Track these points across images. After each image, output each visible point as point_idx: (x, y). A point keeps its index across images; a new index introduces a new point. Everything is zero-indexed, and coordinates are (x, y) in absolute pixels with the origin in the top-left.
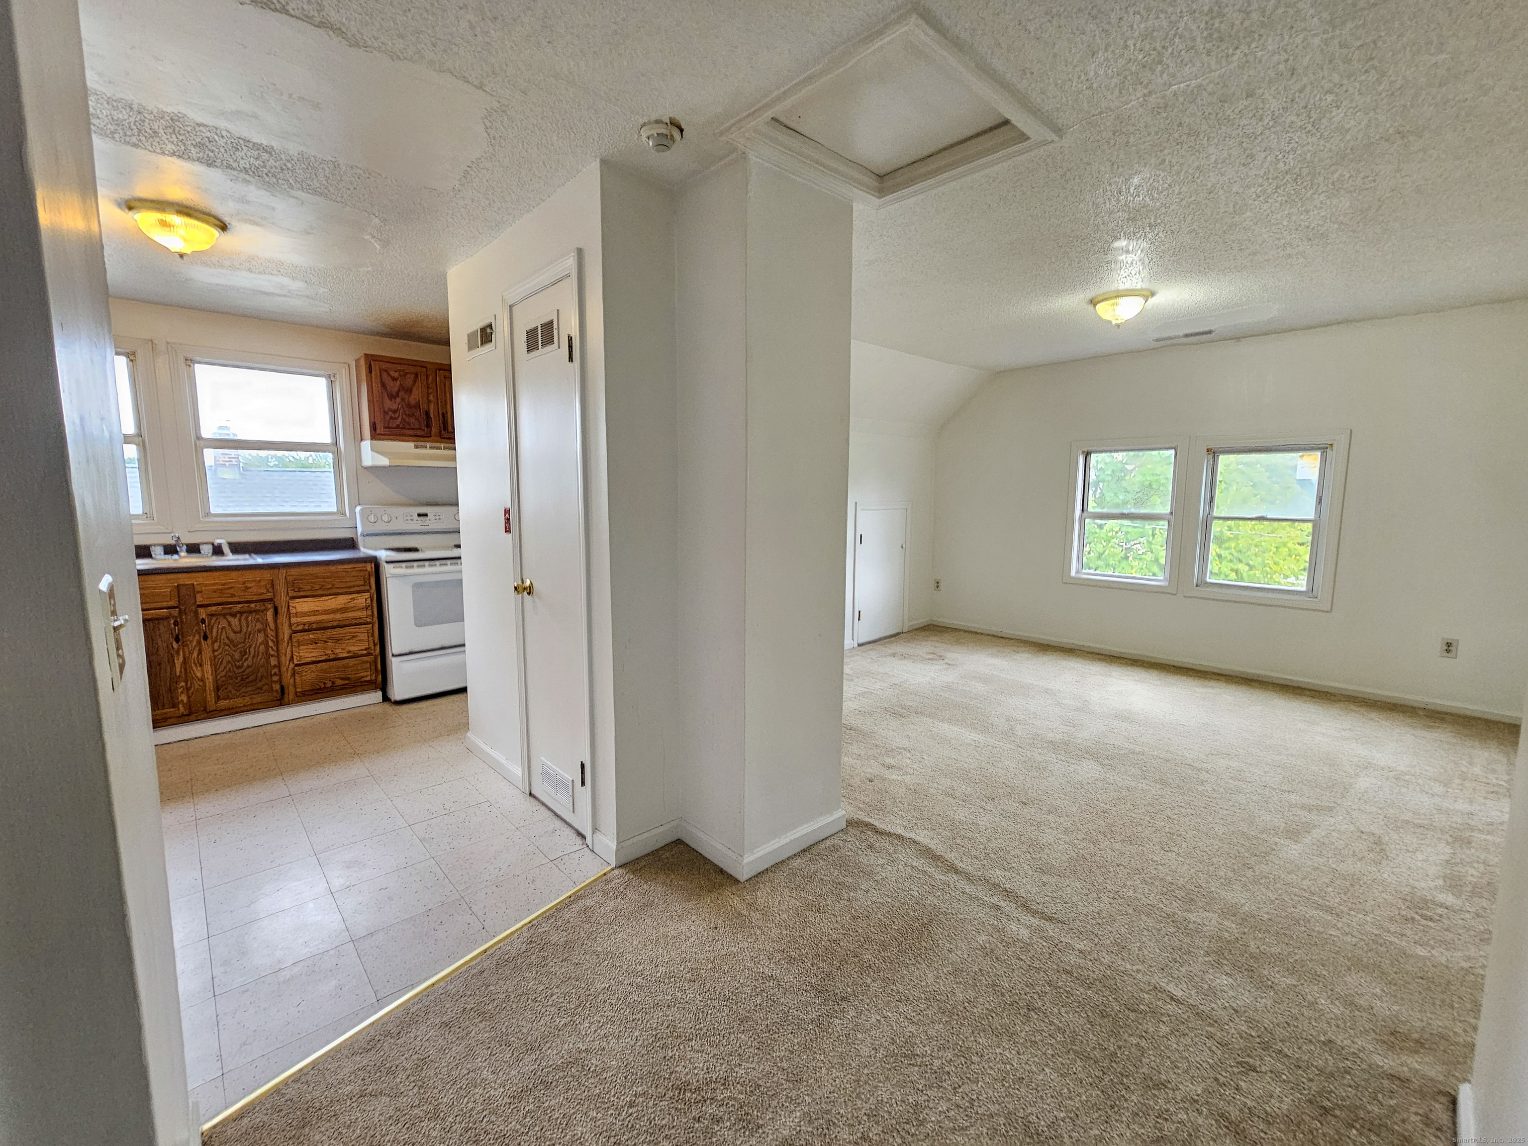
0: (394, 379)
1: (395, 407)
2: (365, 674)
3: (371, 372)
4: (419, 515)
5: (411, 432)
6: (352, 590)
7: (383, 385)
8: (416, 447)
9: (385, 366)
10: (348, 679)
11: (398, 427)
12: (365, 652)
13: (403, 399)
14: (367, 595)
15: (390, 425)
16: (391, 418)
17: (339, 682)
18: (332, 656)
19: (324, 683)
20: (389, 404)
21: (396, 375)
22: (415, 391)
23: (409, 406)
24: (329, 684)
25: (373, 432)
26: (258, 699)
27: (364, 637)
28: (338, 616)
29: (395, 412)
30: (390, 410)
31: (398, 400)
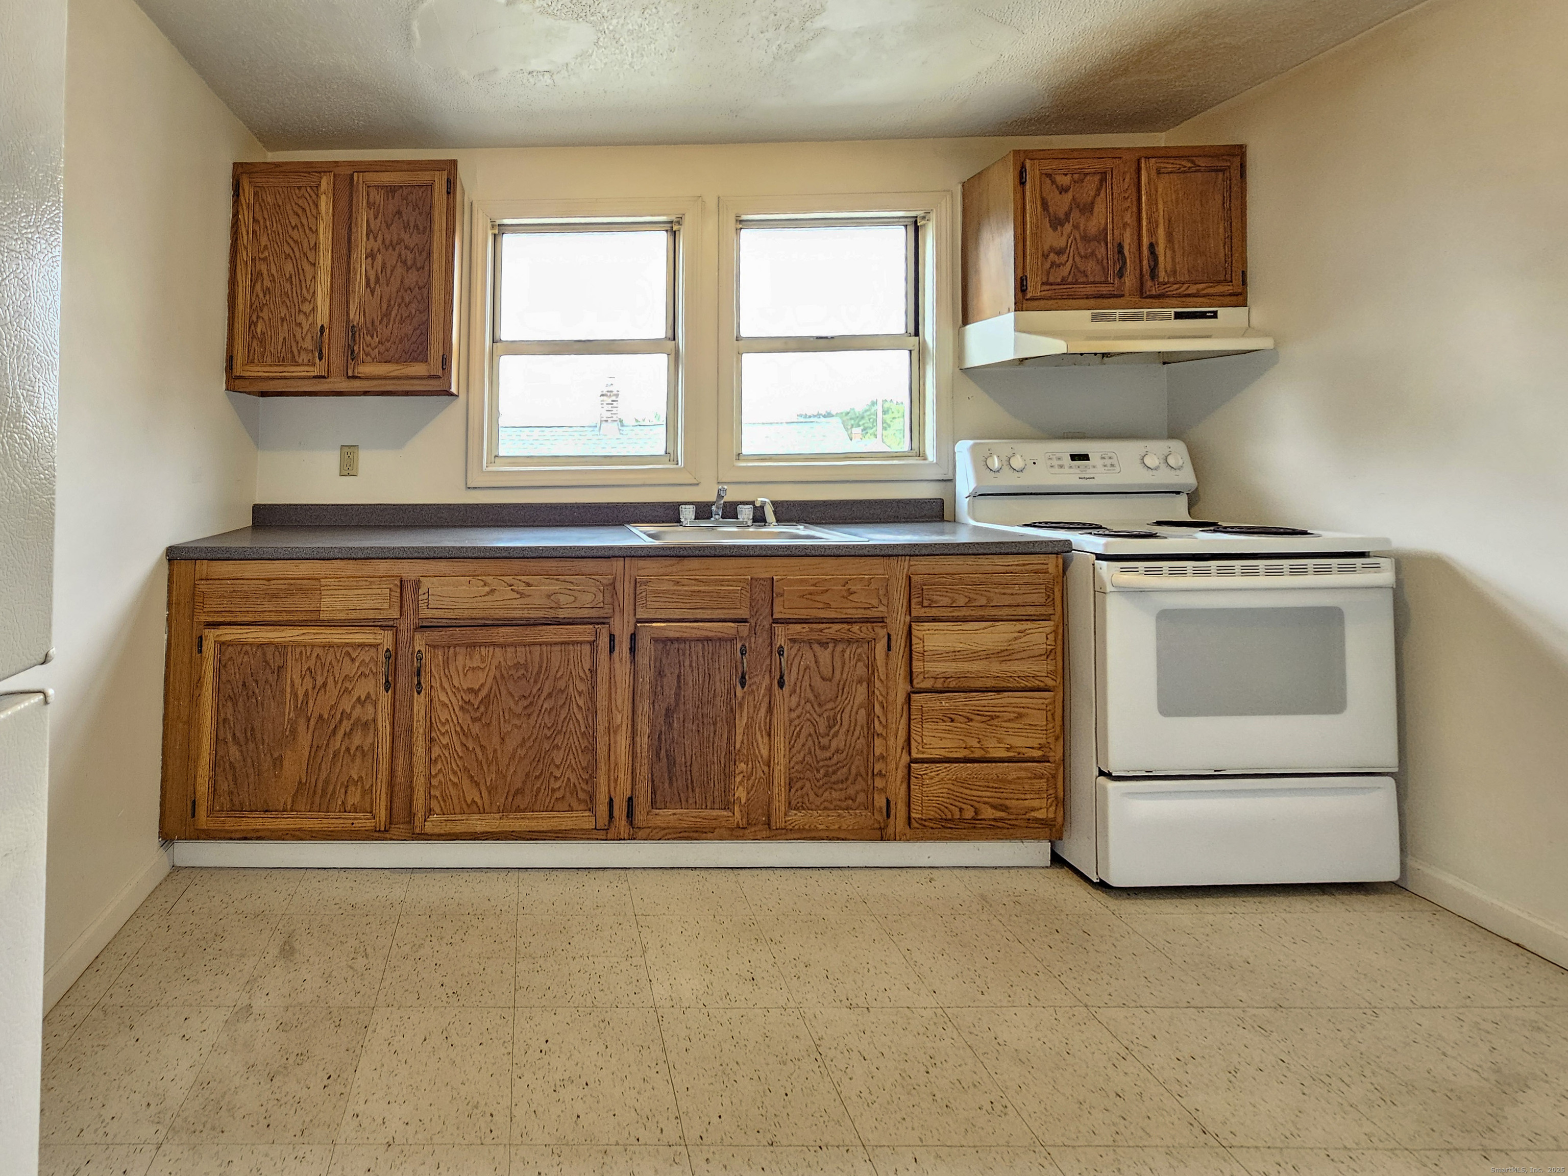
0: (1063, 190)
1: (1062, 243)
2: (1036, 803)
3: (1023, 183)
4: (1074, 457)
5: (1090, 290)
6: (1021, 611)
7: (1045, 205)
8: (1095, 318)
9: (1049, 166)
10: (1004, 808)
11: (1064, 282)
12: (1037, 754)
13: (1076, 227)
14: (1048, 626)
15: (1051, 279)
16: (1053, 264)
17: (988, 813)
18: (978, 754)
19: (961, 810)
20: (1053, 239)
21: (1065, 180)
22: (1099, 208)
23: (1086, 238)
24: (969, 814)
25: (1020, 295)
26: (849, 820)
27: (1039, 718)
28: (995, 668)
29: (1059, 252)
30: (1052, 249)
31: (1068, 227)
